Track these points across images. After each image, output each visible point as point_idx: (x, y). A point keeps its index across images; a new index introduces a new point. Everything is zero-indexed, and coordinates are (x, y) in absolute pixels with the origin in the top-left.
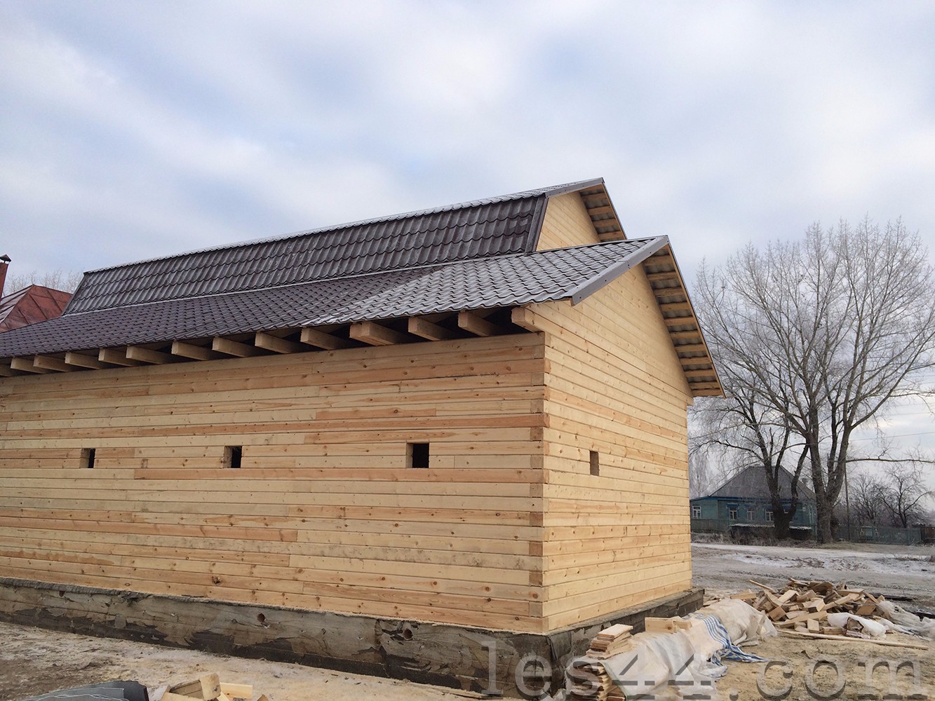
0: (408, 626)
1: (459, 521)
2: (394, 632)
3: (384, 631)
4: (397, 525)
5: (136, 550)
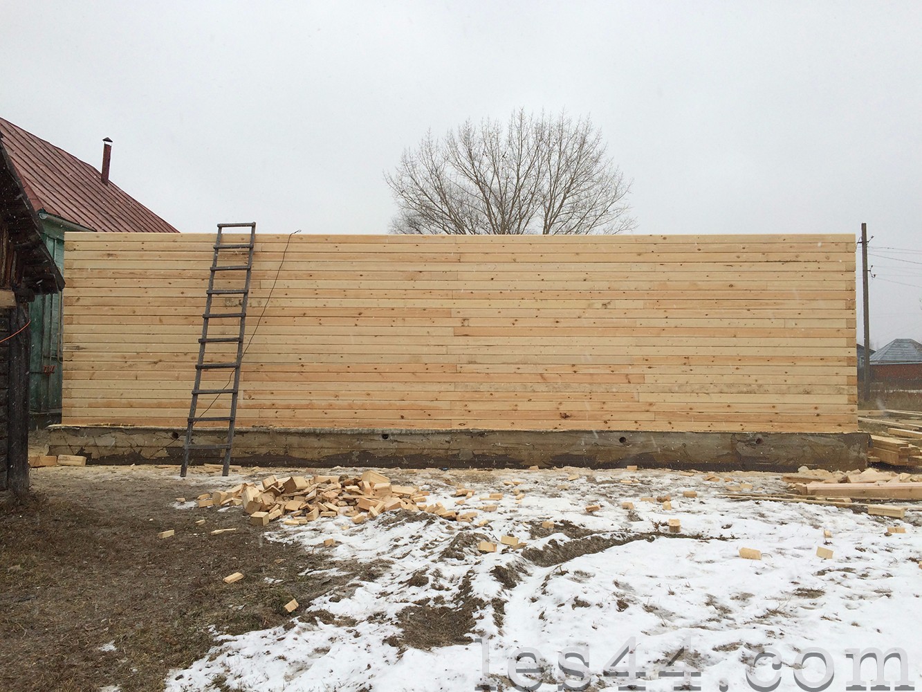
0: (760, 436)
1: (792, 364)
2: (747, 441)
3: (739, 441)
4: (737, 369)
5: (467, 395)
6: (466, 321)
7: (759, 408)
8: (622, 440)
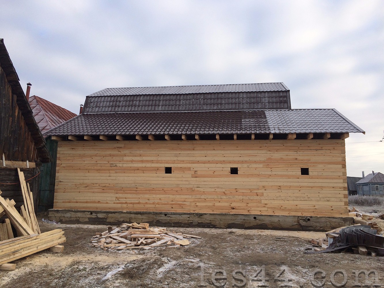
0: (309, 218)
1: (321, 189)
2: (304, 219)
3: (300, 219)
4: (300, 191)
5: (196, 200)
6: (196, 172)
7: (308, 206)
8: (255, 218)
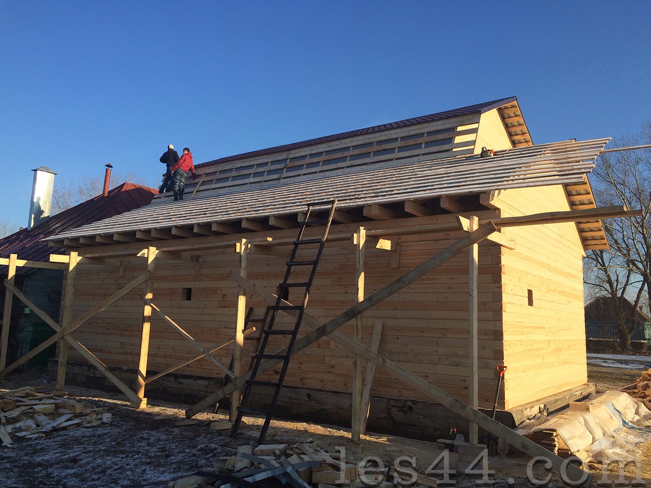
0: (409, 403)
2: (400, 407)
3: (393, 406)
6: (225, 297)
8: (309, 396)
